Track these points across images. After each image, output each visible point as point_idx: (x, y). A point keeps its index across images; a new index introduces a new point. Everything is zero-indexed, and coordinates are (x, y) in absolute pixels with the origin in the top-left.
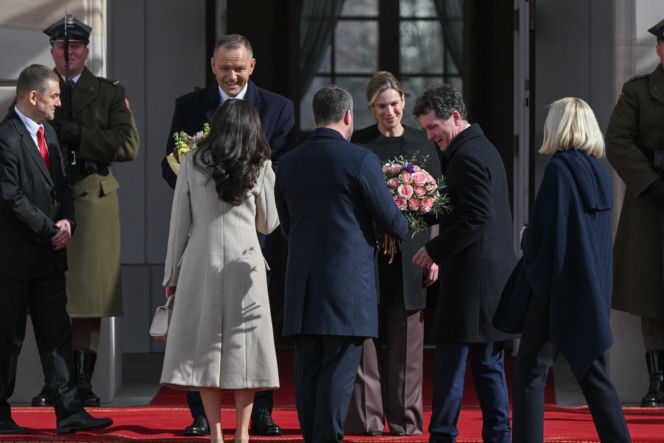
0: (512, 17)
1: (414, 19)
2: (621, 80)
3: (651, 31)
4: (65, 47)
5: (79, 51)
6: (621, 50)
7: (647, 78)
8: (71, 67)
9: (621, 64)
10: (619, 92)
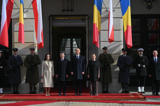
0: (86, 47)
1: (75, 47)
2: (99, 54)
3: (102, 49)
4: (32, 51)
5: (33, 51)
6: (99, 51)
7: (102, 54)
8: (33, 53)
9: (99, 53)
10: (99, 56)
